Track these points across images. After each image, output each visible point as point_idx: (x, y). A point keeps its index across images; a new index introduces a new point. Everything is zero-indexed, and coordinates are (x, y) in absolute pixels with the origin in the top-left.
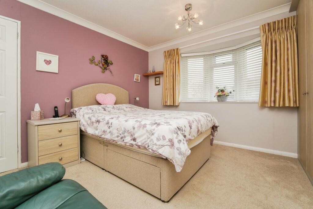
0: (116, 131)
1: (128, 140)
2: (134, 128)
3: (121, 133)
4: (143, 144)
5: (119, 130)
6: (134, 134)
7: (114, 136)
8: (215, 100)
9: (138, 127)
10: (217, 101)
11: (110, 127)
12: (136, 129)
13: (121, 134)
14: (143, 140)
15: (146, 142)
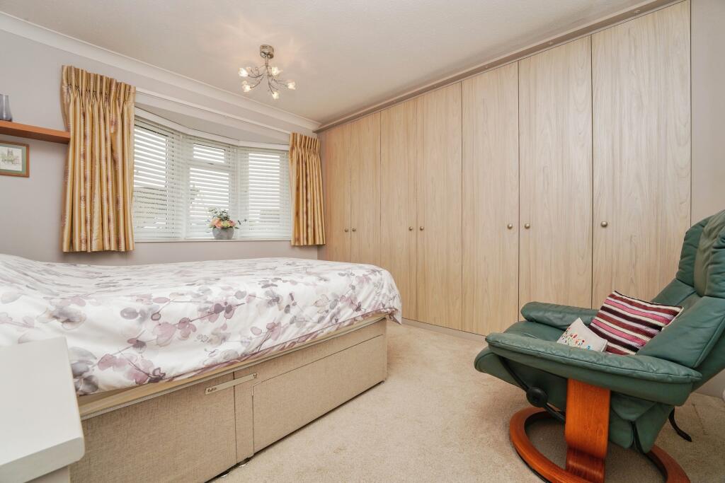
0: (315, 308)
1: (347, 314)
2: (353, 288)
3: (327, 307)
4: (375, 306)
5: (320, 303)
6: (356, 298)
7: (309, 324)
8: (210, 235)
9: (359, 283)
10: (213, 238)
11: (288, 306)
12: (357, 288)
13: (327, 311)
14: (372, 301)
15: (377, 301)
